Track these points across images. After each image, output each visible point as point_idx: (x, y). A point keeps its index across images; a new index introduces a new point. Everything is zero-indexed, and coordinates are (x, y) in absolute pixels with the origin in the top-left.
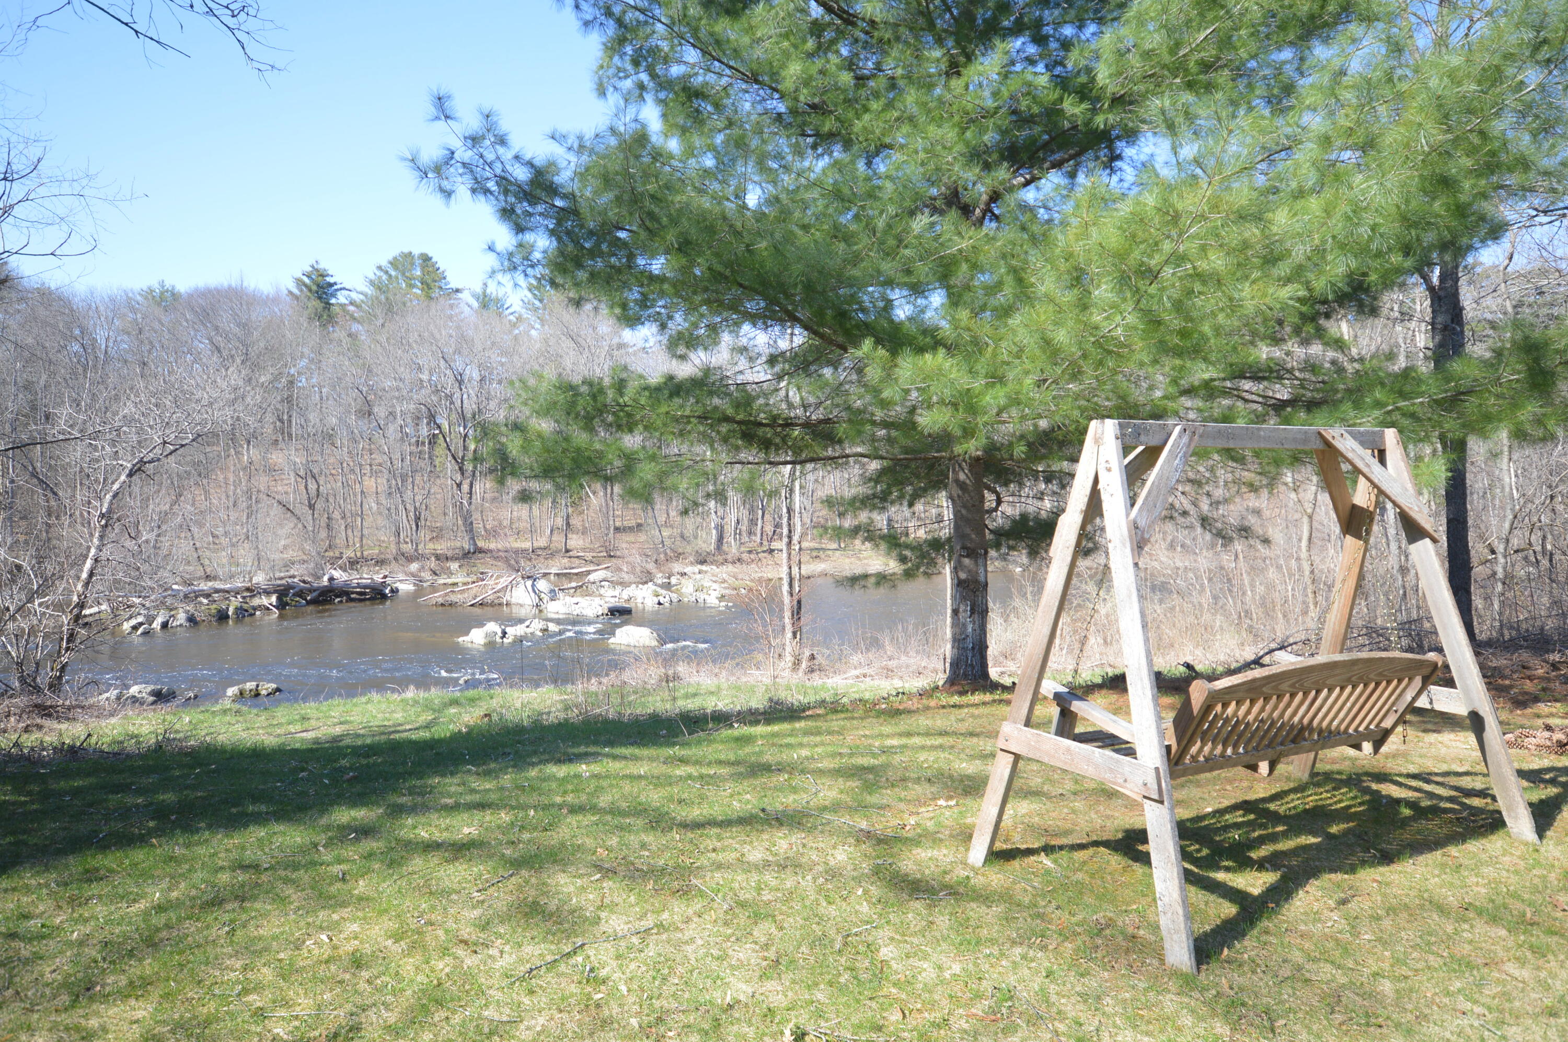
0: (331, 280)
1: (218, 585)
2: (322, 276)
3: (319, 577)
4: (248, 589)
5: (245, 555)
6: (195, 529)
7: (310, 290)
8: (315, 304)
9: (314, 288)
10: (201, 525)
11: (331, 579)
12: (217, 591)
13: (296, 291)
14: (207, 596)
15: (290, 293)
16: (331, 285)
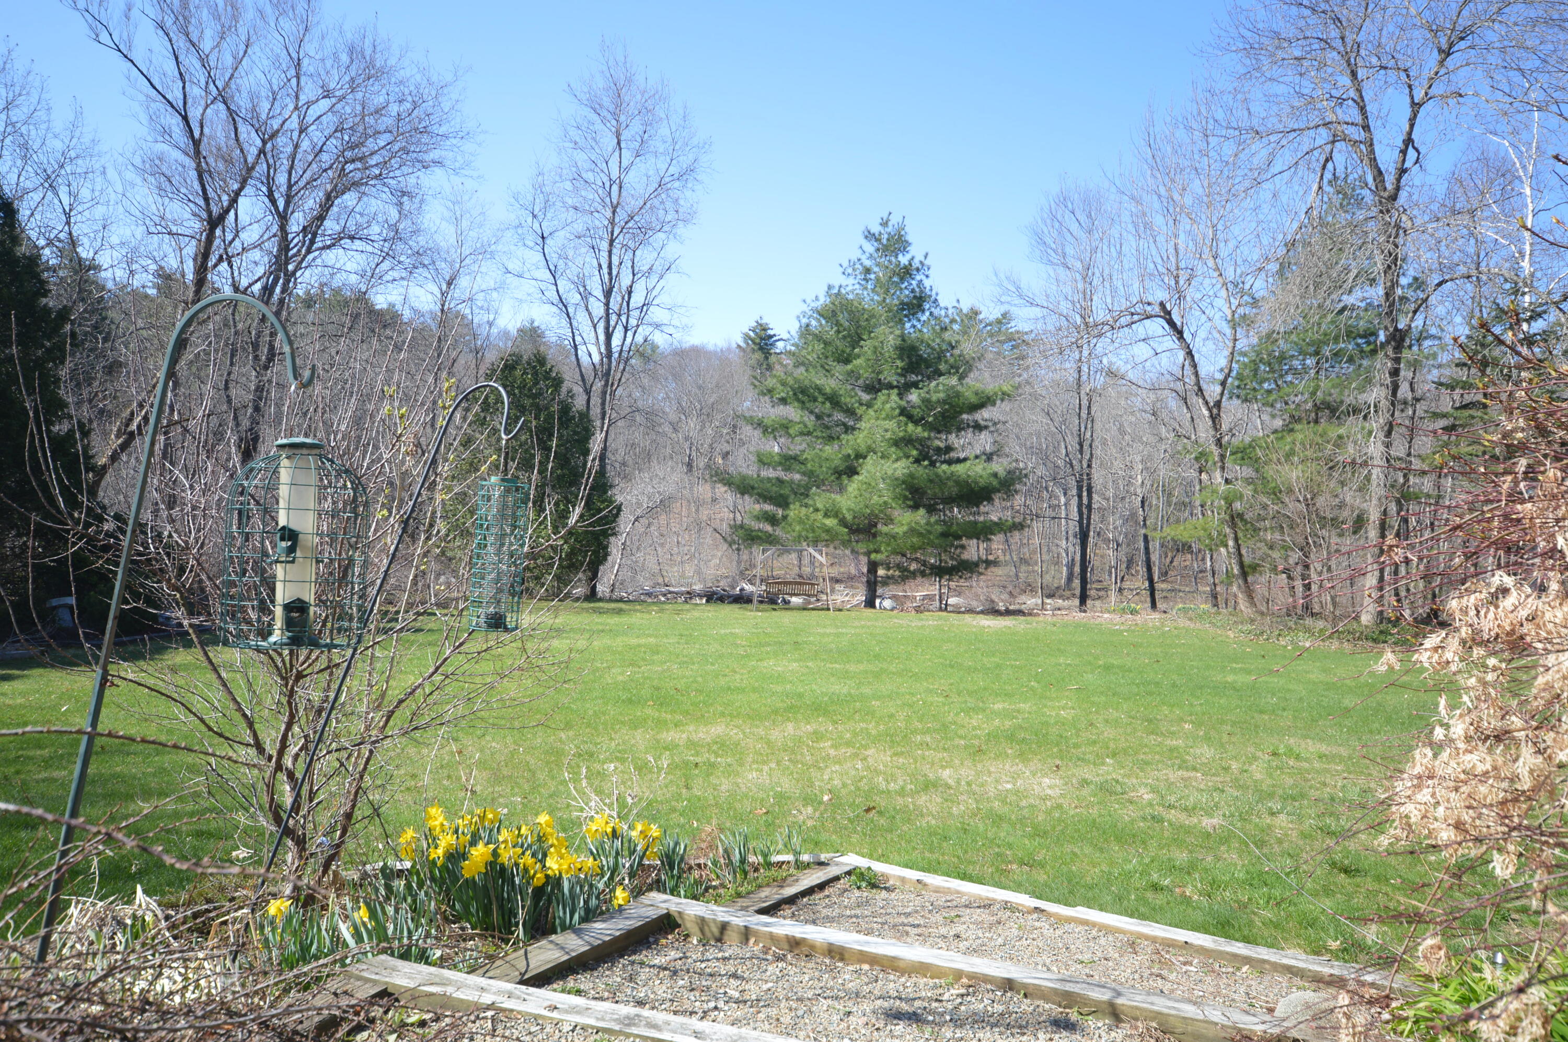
0: (770, 332)
1: (672, 589)
2: (765, 330)
3: (734, 588)
4: (688, 593)
5: (689, 570)
6: (659, 549)
7: (754, 343)
8: (759, 355)
9: (758, 341)
10: (662, 545)
11: (742, 590)
12: (670, 592)
13: (743, 344)
14: (664, 595)
15: (739, 346)
16: (771, 337)
